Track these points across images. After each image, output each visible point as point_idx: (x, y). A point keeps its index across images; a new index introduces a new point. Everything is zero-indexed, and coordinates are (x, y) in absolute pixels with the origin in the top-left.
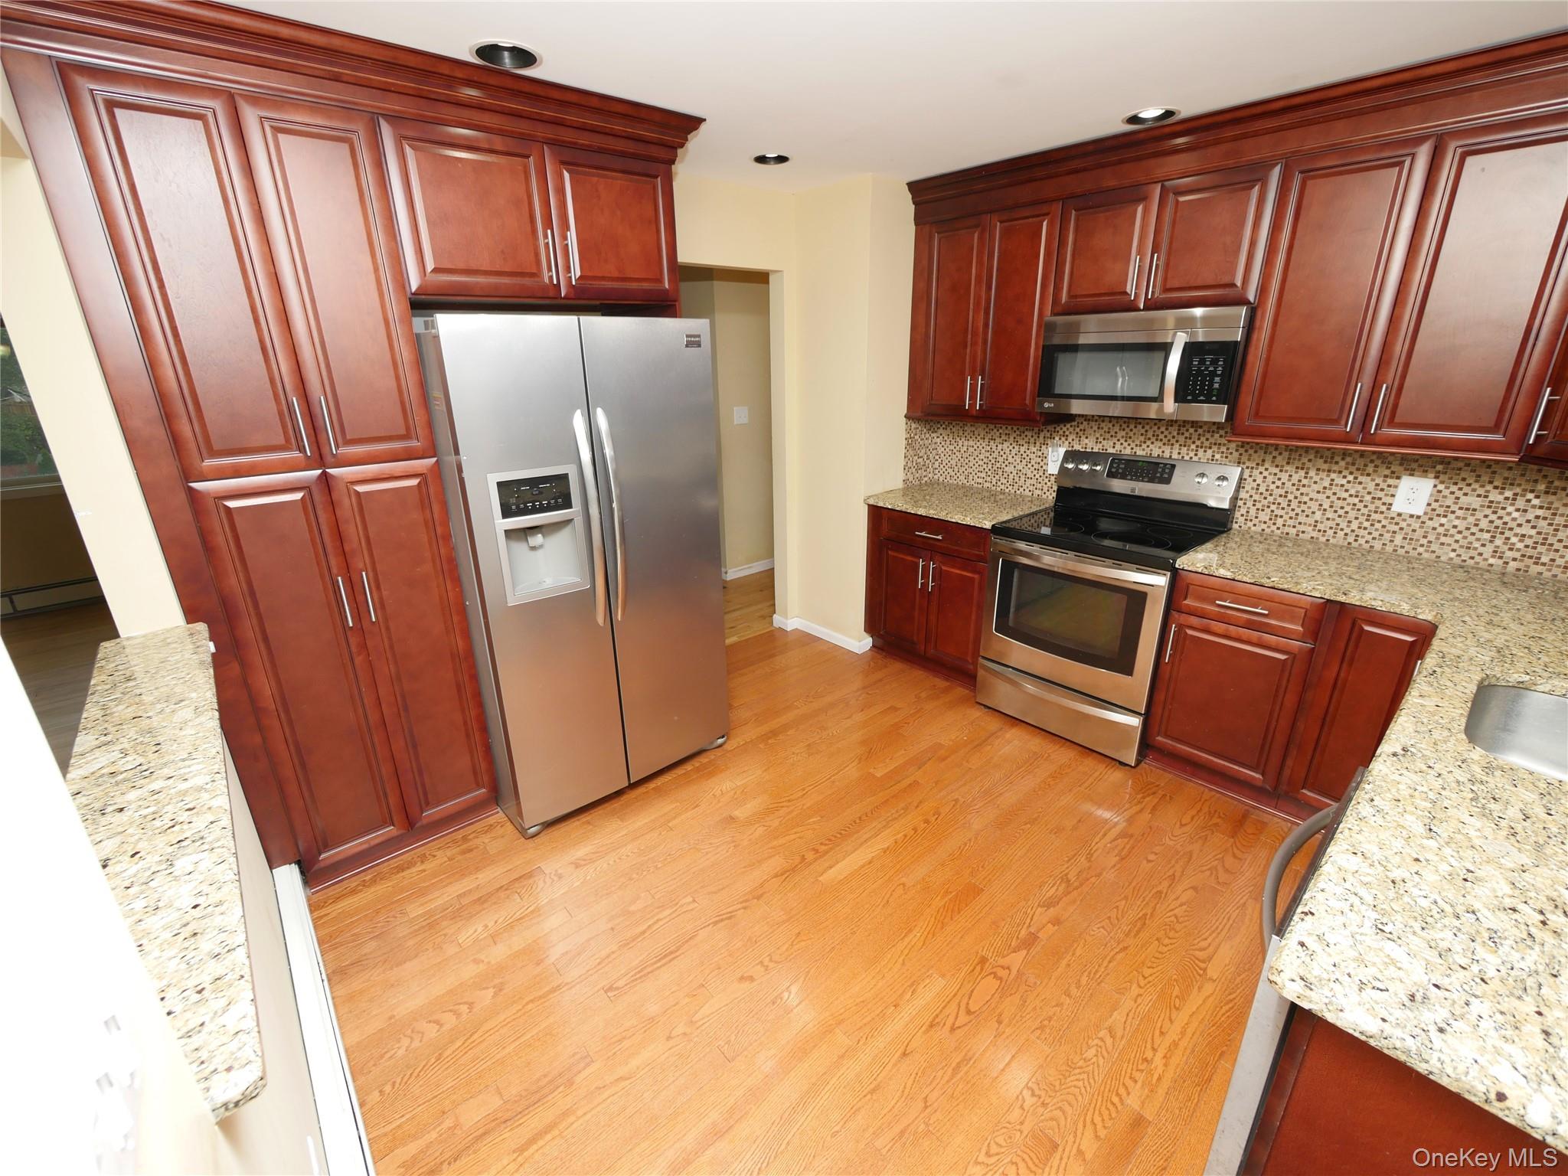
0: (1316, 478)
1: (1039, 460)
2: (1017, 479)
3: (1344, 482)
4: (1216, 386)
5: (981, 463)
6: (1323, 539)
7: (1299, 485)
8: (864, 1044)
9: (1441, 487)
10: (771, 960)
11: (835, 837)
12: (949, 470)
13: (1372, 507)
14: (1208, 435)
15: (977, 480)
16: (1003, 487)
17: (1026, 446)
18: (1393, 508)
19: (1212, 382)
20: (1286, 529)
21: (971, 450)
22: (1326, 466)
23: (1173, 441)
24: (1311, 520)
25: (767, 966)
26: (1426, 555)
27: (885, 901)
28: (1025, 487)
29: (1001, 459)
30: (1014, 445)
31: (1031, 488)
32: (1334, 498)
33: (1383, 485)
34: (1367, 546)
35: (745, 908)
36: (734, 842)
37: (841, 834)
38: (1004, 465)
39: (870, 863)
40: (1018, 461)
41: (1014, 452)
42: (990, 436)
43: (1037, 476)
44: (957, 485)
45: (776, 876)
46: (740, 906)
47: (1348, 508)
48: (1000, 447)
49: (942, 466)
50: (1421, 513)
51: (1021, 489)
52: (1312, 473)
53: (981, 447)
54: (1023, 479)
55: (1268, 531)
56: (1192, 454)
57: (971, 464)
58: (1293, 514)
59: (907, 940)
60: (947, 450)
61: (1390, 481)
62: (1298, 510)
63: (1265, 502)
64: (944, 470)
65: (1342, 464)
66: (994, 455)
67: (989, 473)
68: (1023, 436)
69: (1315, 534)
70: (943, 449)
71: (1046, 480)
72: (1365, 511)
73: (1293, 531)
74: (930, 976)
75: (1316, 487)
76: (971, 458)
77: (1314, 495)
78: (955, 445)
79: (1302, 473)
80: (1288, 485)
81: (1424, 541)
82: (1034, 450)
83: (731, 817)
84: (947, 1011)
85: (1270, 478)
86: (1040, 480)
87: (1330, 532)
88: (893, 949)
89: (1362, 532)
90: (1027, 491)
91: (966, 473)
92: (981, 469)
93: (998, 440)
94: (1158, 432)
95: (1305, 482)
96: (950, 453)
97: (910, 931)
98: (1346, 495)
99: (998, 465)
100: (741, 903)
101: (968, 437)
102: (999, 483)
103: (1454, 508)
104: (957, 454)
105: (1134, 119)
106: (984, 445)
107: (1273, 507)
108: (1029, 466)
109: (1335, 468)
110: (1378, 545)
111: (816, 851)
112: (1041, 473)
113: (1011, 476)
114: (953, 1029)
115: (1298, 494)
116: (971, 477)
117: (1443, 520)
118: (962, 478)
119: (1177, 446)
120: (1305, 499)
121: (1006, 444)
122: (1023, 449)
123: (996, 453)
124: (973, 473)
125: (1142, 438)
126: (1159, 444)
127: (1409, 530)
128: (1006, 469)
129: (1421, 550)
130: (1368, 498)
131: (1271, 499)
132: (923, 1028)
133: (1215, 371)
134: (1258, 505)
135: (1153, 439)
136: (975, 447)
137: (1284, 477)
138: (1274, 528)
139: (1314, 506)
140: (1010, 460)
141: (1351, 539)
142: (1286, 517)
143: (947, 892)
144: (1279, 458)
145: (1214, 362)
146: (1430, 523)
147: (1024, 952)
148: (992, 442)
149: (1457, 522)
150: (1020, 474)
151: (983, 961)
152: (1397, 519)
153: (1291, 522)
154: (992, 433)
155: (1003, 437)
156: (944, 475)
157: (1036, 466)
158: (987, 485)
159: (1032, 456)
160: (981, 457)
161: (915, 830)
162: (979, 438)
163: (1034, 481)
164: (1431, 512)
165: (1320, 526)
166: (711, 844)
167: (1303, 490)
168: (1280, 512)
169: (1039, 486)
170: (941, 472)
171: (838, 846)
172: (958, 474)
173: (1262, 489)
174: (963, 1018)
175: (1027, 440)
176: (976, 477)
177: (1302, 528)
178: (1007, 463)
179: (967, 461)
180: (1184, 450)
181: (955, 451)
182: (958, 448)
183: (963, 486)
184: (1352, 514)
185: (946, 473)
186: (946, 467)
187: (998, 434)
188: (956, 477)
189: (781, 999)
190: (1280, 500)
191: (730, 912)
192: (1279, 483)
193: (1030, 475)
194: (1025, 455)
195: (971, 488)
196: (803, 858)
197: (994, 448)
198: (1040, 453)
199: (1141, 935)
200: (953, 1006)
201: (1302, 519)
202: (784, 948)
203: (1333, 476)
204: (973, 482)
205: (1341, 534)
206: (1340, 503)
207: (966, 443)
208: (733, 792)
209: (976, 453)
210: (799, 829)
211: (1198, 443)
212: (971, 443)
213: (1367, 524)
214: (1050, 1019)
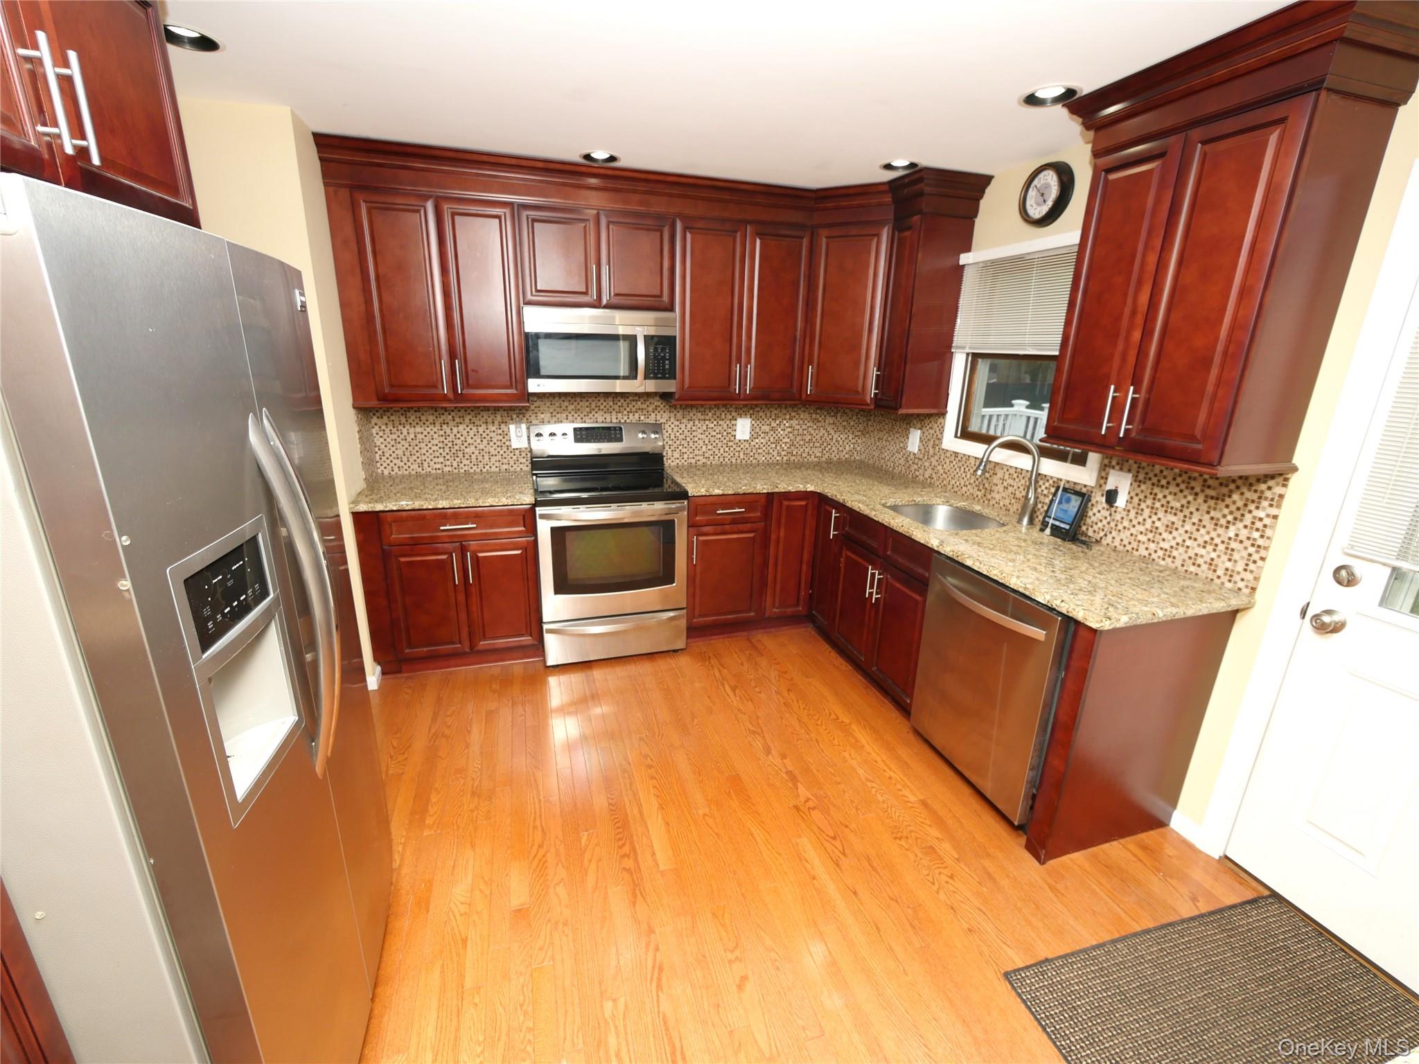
0: (699, 425)
1: (501, 437)
2: (480, 458)
3: (712, 426)
4: (667, 367)
5: (435, 448)
6: (709, 463)
7: (691, 431)
8: (839, 916)
9: (753, 422)
10: (732, 951)
11: (619, 833)
12: (396, 461)
13: (727, 439)
14: (634, 403)
15: (433, 466)
16: (466, 468)
17: (484, 426)
18: (737, 438)
19: (664, 365)
20: (690, 461)
21: (420, 436)
22: (703, 417)
23: (611, 410)
24: (701, 452)
25: (737, 958)
26: (754, 461)
27: (715, 836)
28: (490, 464)
29: (459, 442)
30: (471, 426)
31: (497, 464)
32: (709, 436)
33: (730, 425)
34: (729, 462)
35: (657, 949)
36: (557, 923)
37: (619, 828)
38: (463, 447)
39: (668, 824)
40: (479, 441)
41: (472, 433)
42: (441, 420)
43: (502, 452)
44: (410, 475)
45: (634, 903)
46: (651, 953)
47: (717, 441)
48: (455, 430)
49: (384, 458)
50: (748, 438)
51: (487, 467)
52: (697, 422)
53: (432, 433)
54: (486, 457)
55: (680, 464)
56: (625, 418)
57: (423, 451)
58: (691, 450)
59: (759, 841)
60: (388, 440)
61: (733, 422)
62: (693, 447)
63: (675, 445)
64: (388, 461)
65: (710, 414)
66: (450, 439)
67: (448, 457)
68: (479, 417)
69: (704, 460)
70: (382, 440)
71: (512, 455)
72: (725, 441)
73: (693, 461)
74: (797, 844)
75: (700, 431)
76: (422, 445)
77: (700, 436)
78: (399, 433)
79: (691, 423)
80: (686, 431)
81: (752, 454)
82: (494, 428)
83: (515, 911)
84: (829, 850)
85: (676, 429)
86: (505, 455)
87: (711, 458)
88: (763, 854)
89: (726, 454)
90: (494, 467)
91: (419, 461)
92: (437, 454)
93: (451, 423)
94: (599, 404)
95: (694, 428)
96: (393, 443)
97: (752, 834)
98: (714, 434)
99: (456, 448)
100: (647, 950)
101: (414, 424)
102: (461, 465)
103: (760, 433)
104: (403, 442)
105: (587, 157)
106: (435, 430)
107: (680, 448)
108: (491, 444)
109: (707, 418)
110: (734, 461)
111: (625, 856)
112: (505, 449)
113: (474, 457)
114: (844, 854)
115: (691, 436)
116: (425, 465)
117: (757, 441)
118: (415, 466)
119: (614, 413)
120: (696, 439)
121: (461, 427)
122: (481, 430)
123: (452, 436)
124: (428, 460)
125: (588, 409)
126: (602, 413)
127: (744, 449)
128: (467, 450)
129: (751, 459)
130: (725, 433)
131: (678, 442)
132: (838, 871)
133: (665, 356)
134: (672, 448)
135: (597, 409)
136: (425, 433)
137: (683, 426)
138: (683, 461)
139: (701, 442)
140: (469, 441)
141: (721, 460)
142: (688, 453)
143: (729, 794)
144: (678, 415)
145: (663, 350)
146: (752, 443)
147: (799, 784)
148: (445, 427)
149: (762, 441)
150: (483, 453)
151: (797, 808)
152: (739, 444)
153: (691, 456)
154: (443, 417)
155: (457, 420)
156: (389, 468)
157: (498, 443)
158: (447, 469)
159: (492, 435)
160: (435, 442)
161: (653, 778)
162: (427, 423)
163: (499, 457)
164: (753, 438)
165: (706, 455)
166: (541, 949)
167: (694, 434)
168: (684, 450)
169: (505, 461)
170: (385, 465)
171: (632, 836)
172: (409, 464)
173: (672, 437)
174: (838, 843)
175: (483, 420)
176: (432, 463)
177: (698, 458)
178: (466, 444)
179: (417, 448)
180: (620, 415)
181: (399, 440)
182: (402, 436)
183: (418, 475)
184: (720, 444)
185: (392, 464)
186: (391, 458)
187: (450, 417)
188: (406, 467)
189: (776, 960)
190: (683, 442)
191: (654, 967)
192: (681, 431)
193: (493, 452)
194: (484, 435)
195: (429, 475)
196: (628, 870)
197: (448, 431)
198: (500, 431)
199: (810, 728)
200: (826, 844)
201: (696, 452)
202: (723, 933)
203: (707, 422)
204: (429, 469)
205: (716, 457)
206: (713, 439)
207: (412, 430)
208: (477, 892)
209: (427, 439)
210: (587, 857)
211: (628, 409)
212: (418, 429)
213: (727, 449)
214: (852, 802)
